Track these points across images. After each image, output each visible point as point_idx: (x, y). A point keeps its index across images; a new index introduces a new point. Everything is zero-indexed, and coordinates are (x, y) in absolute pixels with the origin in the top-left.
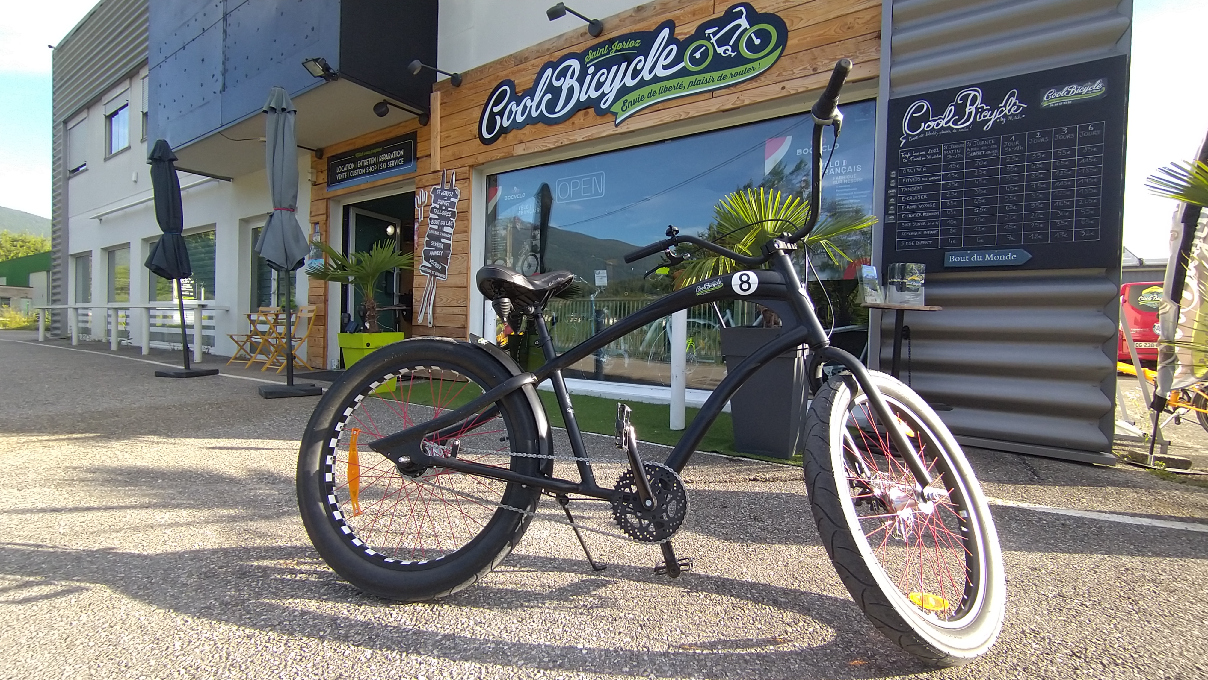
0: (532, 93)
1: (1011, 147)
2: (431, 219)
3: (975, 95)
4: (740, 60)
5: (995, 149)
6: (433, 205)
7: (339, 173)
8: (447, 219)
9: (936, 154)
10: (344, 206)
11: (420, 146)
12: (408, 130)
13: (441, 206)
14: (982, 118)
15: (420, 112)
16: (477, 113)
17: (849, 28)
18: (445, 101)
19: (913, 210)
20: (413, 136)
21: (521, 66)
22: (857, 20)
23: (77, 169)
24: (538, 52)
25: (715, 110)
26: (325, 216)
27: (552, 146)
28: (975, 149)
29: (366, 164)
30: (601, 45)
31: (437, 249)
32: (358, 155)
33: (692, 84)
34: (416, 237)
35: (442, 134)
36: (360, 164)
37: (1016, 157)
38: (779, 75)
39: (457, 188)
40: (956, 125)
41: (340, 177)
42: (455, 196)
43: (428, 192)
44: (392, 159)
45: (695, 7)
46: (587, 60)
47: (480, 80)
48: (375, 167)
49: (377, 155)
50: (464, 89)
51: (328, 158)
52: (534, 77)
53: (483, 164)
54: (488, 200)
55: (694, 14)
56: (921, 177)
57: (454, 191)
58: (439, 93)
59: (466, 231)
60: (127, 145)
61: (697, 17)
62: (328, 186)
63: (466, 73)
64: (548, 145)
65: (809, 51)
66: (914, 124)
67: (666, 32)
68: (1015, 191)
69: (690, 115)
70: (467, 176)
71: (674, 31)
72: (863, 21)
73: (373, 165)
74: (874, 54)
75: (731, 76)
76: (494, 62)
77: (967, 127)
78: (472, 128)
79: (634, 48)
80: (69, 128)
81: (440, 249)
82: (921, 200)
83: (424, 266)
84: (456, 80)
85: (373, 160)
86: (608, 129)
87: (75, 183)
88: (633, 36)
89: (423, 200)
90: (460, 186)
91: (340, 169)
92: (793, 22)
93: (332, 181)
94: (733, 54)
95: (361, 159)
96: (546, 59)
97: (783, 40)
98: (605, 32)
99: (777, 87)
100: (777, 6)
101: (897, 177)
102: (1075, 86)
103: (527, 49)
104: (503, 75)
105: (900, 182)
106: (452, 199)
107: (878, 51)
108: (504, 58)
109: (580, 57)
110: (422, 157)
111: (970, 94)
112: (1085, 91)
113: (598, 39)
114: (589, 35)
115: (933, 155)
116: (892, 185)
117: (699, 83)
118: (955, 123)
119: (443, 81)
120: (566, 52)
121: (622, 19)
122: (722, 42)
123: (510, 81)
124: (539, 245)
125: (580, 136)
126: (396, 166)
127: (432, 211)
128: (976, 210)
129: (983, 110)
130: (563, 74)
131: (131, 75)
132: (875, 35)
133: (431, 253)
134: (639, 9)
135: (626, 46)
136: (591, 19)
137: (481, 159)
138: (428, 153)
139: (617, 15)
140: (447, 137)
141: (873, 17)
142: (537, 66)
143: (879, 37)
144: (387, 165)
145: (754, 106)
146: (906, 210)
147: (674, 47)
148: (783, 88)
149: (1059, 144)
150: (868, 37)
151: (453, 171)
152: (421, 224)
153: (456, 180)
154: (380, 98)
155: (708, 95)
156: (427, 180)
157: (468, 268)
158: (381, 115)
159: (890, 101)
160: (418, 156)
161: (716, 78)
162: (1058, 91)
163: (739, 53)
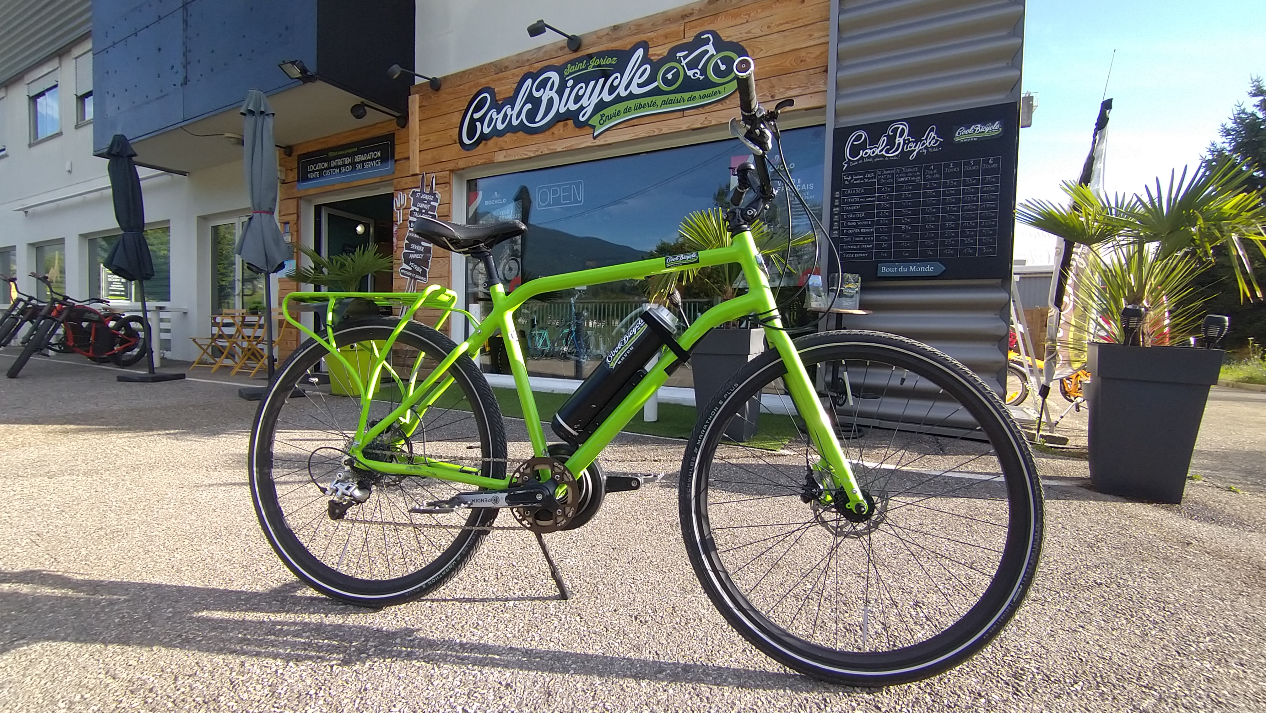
0: (511, 101)
1: (931, 175)
2: (410, 222)
3: (903, 128)
4: (707, 84)
5: (918, 176)
6: (413, 208)
7: (311, 172)
9: (872, 178)
10: (315, 206)
11: (398, 149)
12: (385, 132)
13: (421, 209)
14: (909, 149)
15: (397, 114)
16: (457, 118)
17: (802, 61)
18: (423, 104)
19: (853, 226)
20: (391, 137)
21: (500, 75)
22: (809, 55)
24: (518, 62)
25: (684, 129)
26: (295, 215)
27: (532, 155)
28: (903, 175)
29: (340, 163)
30: (580, 60)
31: (417, 252)
32: (333, 154)
33: (664, 103)
34: (395, 240)
35: (421, 137)
36: (334, 164)
37: (935, 183)
39: (437, 192)
40: (888, 153)
41: (311, 176)
42: (436, 200)
43: (407, 195)
44: (369, 160)
45: (668, 30)
46: (566, 74)
47: (462, 84)
48: (350, 167)
49: (352, 155)
50: (443, 94)
51: (299, 156)
52: (515, 86)
53: (463, 169)
54: (469, 204)
55: (666, 38)
56: (860, 198)
57: (434, 194)
58: (417, 96)
60: (57, 131)
61: (668, 40)
62: (299, 183)
63: (445, 78)
64: (528, 153)
65: (767, 80)
66: (855, 151)
67: (640, 52)
68: (934, 213)
69: (663, 132)
70: (447, 180)
71: (648, 52)
72: (814, 55)
73: (348, 165)
74: (822, 86)
75: (699, 98)
76: (475, 68)
77: (897, 156)
78: (451, 133)
79: (610, 65)
81: (420, 252)
82: (859, 218)
83: (403, 269)
84: (435, 84)
85: (348, 160)
86: (586, 141)
88: (610, 53)
89: (402, 203)
90: (440, 190)
91: (311, 168)
92: (754, 52)
93: (303, 179)
94: (702, 78)
95: (334, 158)
96: (526, 69)
98: (583, 47)
100: (741, 36)
101: (840, 197)
102: (979, 126)
103: (507, 58)
104: (484, 82)
105: (842, 202)
106: (432, 203)
107: (825, 84)
108: (484, 66)
109: (560, 70)
110: (400, 160)
111: (899, 128)
112: (987, 130)
113: (576, 53)
114: (567, 49)
115: (869, 178)
116: (836, 204)
117: (671, 102)
118: (887, 152)
119: (421, 84)
120: (545, 64)
121: (599, 36)
122: (692, 65)
123: (489, 88)
124: (520, 250)
125: (559, 147)
126: (373, 167)
127: (412, 214)
128: (903, 228)
129: (909, 142)
130: (542, 85)
131: (61, 53)
132: (824, 69)
133: (411, 256)
134: (616, 28)
135: (603, 63)
136: (570, 35)
137: (461, 164)
138: (406, 156)
139: (595, 33)
140: (426, 141)
141: (822, 53)
142: (517, 76)
143: (826, 71)
144: (363, 166)
145: (719, 126)
146: (848, 226)
147: (648, 66)
149: (968, 174)
150: (818, 70)
151: (434, 175)
152: (400, 227)
153: (436, 184)
154: (357, 100)
155: (679, 114)
156: (406, 183)
157: (449, 272)
158: (359, 117)
159: (835, 130)
160: (396, 158)
161: (686, 99)
162: (966, 129)
163: (706, 77)
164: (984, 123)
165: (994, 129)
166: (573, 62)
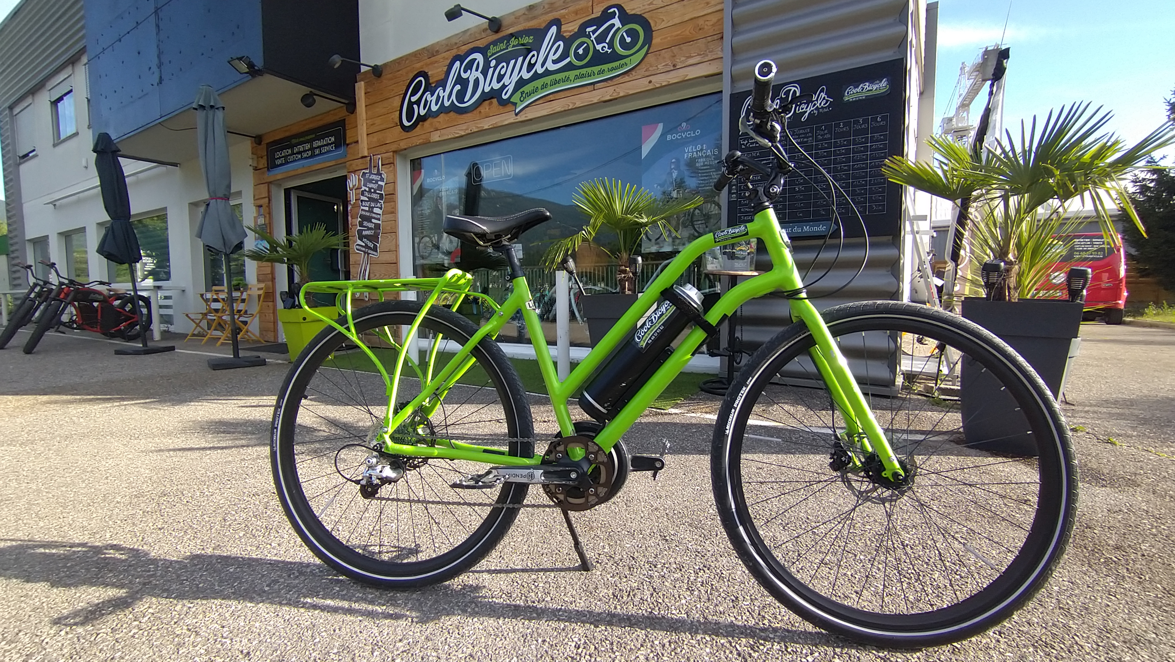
0: (443, 83)
1: (822, 135)
2: (362, 201)
3: (795, 90)
4: (614, 57)
5: (810, 137)
6: (363, 188)
7: (278, 158)
8: (376, 201)
10: (285, 189)
11: (349, 133)
12: (337, 118)
13: (370, 189)
15: (346, 101)
16: (397, 101)
17: (700, 30)
18: (368, 90)
20: (342, 123)
21: (433, 59)
22: (706, 23)
23: (27, 155)
24: (447, 45)
25: (596, 101)
26: (267, 199)
28: (796, 137)
29: (302, 149)
30: (501, 40)
31: (369, 229)
32: (294, 141)
33: (577, 77)
34: (350, 218)
35: (368, 121)
36: (296, 150)
37: (826, 143)
38: (646, 71)
39: (383, 172)
41: (278, 162)
42: (382, 180)
43: (359, 176)
44: (325, 145)
45: (577, 7)
46: (489, 54)
47: (399, 71)
48: (310, 153)
49: (310, 141)
50: (385, 80)
51: (267, 144)
52: (445, 69)
53: (405, 149)
54: (413, 182)
55: (577, 14)
57: (381, 175)
58: (362, 83)
59: (393, 212)
60: (74, 132)
61: (579, 16)
62: (268, 170)
63: (385, 65)
64: (461, 131)
65: (669, 50)
67: (553, 30)
69: (577, 105)
70: (391, 160)
71: (561, 29)
72: (711, 23)
73: (308, 150)
74: (719, 53)
75: (607, 71)
76: (409, 55)
78: (393, 116)
79: (528, 44)
80: (15, 113)
81: (372, 230)
83: (358, 245)
84: (377, 71)
85: (307, 146)
86: (509, 118)
87: (25, 168)
88: (527, 32)
89: (354, 184)
90: (386, 170)
91: (278, 155)
92: (656, 23)
93: (272, 165)
94: (609, 51)
95: (297, 145)
96: (454, 52)
97: (649, 39)
98: (503, 29)
99: (645, 81)
100: (643, 8)
102: (868, 84)
104: (418, 66)
106: (380, 183)
107: (722, 50)
108: (417, 51)
109: (483, 52)
110: (351, 144)
111: (791, 90)
112: (875, 88)
113: (497, 34)
114: (489, 31)
117: (582, 76)
119: (366, 72)
120: (471, 46)
121: (516, 17)
122: (600, 39)
123: (424, 72)
125: (486, 124)
126: (329, 152)
127: (363, 194)
128: (797, 189)
129: (801, 104)
130: (469, 67)
131: (73, 61)
132: (720, 36)
133: (364, 233)
134: (529, 8)
135: (522, 42)
136: (491, 18)
137: (403, 145)
138: (356, 140)
139: (512, 13)
140: (372, 125)
141: (718, 20)
142: (447, 59)
144: (321, 151)
145: (627, 98)
147: (561, 43)
148: (650, 82)
149: (857, 133)
151: (379, 156)
152: (355, 206)
153: (382, 165)
154: (306, 90)
155: (590, 88)
156: (357, 165)
157: (397, 246)
158: (308, 106)
159: (732, 95)
160: (347, 142)
161: (596, 73)
162: (855, 88)
163: (614, 51)
164: (872, 81)
165: (881, 86)
166: (495, 43)
